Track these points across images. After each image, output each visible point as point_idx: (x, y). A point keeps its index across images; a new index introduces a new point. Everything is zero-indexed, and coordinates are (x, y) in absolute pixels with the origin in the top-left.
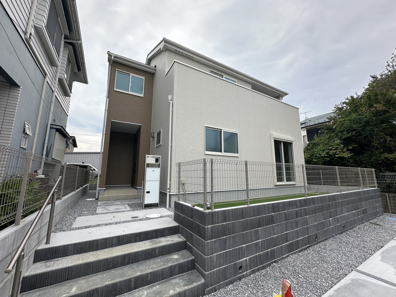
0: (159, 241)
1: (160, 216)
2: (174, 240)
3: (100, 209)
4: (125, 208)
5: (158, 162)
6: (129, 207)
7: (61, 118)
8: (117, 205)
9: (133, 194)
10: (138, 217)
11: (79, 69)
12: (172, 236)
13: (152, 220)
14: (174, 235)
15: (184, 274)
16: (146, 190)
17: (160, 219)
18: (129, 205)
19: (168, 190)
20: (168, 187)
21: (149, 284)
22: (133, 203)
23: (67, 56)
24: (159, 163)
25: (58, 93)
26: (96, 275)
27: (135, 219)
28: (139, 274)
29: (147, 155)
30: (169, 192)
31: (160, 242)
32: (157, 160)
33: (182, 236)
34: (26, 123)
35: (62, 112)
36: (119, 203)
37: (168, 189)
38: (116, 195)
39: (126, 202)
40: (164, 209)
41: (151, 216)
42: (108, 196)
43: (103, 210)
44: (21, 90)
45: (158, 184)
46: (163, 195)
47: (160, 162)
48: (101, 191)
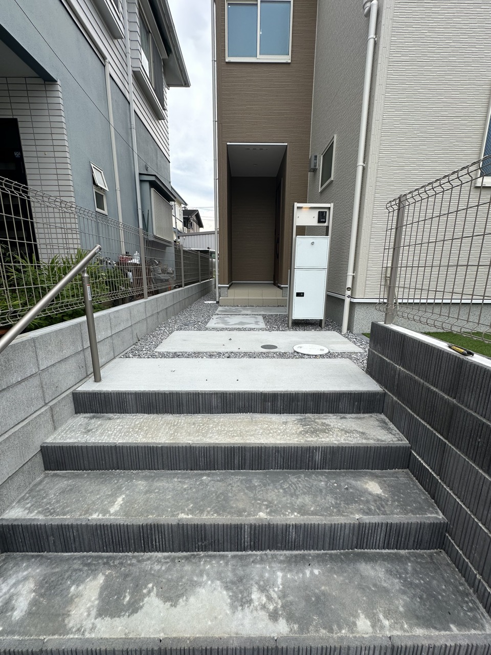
0: (323, 424)
1: (326, 351)
2: (367, 431)
3: (215, 319)
4: (257, 323)
5: (325, 222)
6: (263, 321)
7: (159, 166)
8: (245, 316)
9: (275, 298)
10: (275, 347)
11: (169, 51)
12: (362, 415)
13: (306, 361)
14: (366, 415)
15: (402, 552)
16: (296, 289)
17: (326, 360)
18: (264, 317)
19: (348, 293)
20: (349, 285)
21: (291, 549)
22: (272, 315)
23: (137, 11)
24: (326, 224)
25: (138, 105)
26: (170, 474)
27: (269, 352)
28: (263, 515)
29: (297, 205)
30: (351, 297)
31: (326, 429)
32: (322, 217)
33: (392, 426)
34: (92, 165)
35: (157, 152)
36: (249, 312)
37: (349, 289)
38: (247, 298)
39: (261, 311)
40: (334, 334)
41: (305, 349)
42: (233, 298)
43: (218, 323)
44: (59, 88)
45: (323, 275)
46: (333, 303)
47: (330, 222)
48: (222, 289)
